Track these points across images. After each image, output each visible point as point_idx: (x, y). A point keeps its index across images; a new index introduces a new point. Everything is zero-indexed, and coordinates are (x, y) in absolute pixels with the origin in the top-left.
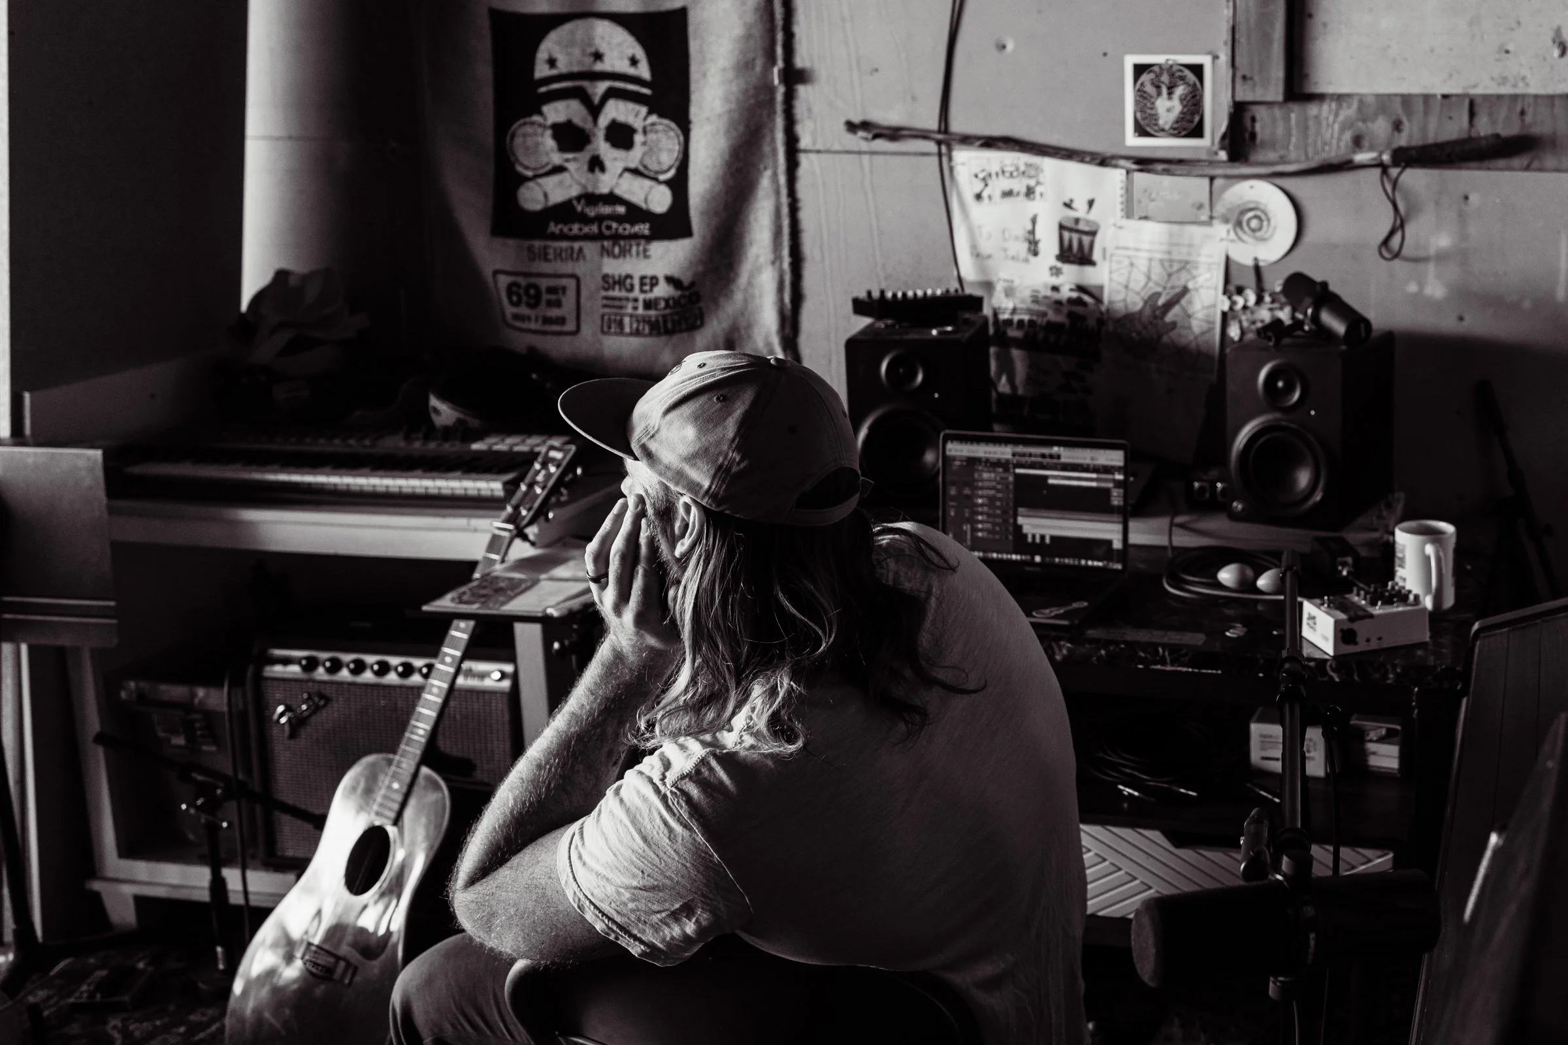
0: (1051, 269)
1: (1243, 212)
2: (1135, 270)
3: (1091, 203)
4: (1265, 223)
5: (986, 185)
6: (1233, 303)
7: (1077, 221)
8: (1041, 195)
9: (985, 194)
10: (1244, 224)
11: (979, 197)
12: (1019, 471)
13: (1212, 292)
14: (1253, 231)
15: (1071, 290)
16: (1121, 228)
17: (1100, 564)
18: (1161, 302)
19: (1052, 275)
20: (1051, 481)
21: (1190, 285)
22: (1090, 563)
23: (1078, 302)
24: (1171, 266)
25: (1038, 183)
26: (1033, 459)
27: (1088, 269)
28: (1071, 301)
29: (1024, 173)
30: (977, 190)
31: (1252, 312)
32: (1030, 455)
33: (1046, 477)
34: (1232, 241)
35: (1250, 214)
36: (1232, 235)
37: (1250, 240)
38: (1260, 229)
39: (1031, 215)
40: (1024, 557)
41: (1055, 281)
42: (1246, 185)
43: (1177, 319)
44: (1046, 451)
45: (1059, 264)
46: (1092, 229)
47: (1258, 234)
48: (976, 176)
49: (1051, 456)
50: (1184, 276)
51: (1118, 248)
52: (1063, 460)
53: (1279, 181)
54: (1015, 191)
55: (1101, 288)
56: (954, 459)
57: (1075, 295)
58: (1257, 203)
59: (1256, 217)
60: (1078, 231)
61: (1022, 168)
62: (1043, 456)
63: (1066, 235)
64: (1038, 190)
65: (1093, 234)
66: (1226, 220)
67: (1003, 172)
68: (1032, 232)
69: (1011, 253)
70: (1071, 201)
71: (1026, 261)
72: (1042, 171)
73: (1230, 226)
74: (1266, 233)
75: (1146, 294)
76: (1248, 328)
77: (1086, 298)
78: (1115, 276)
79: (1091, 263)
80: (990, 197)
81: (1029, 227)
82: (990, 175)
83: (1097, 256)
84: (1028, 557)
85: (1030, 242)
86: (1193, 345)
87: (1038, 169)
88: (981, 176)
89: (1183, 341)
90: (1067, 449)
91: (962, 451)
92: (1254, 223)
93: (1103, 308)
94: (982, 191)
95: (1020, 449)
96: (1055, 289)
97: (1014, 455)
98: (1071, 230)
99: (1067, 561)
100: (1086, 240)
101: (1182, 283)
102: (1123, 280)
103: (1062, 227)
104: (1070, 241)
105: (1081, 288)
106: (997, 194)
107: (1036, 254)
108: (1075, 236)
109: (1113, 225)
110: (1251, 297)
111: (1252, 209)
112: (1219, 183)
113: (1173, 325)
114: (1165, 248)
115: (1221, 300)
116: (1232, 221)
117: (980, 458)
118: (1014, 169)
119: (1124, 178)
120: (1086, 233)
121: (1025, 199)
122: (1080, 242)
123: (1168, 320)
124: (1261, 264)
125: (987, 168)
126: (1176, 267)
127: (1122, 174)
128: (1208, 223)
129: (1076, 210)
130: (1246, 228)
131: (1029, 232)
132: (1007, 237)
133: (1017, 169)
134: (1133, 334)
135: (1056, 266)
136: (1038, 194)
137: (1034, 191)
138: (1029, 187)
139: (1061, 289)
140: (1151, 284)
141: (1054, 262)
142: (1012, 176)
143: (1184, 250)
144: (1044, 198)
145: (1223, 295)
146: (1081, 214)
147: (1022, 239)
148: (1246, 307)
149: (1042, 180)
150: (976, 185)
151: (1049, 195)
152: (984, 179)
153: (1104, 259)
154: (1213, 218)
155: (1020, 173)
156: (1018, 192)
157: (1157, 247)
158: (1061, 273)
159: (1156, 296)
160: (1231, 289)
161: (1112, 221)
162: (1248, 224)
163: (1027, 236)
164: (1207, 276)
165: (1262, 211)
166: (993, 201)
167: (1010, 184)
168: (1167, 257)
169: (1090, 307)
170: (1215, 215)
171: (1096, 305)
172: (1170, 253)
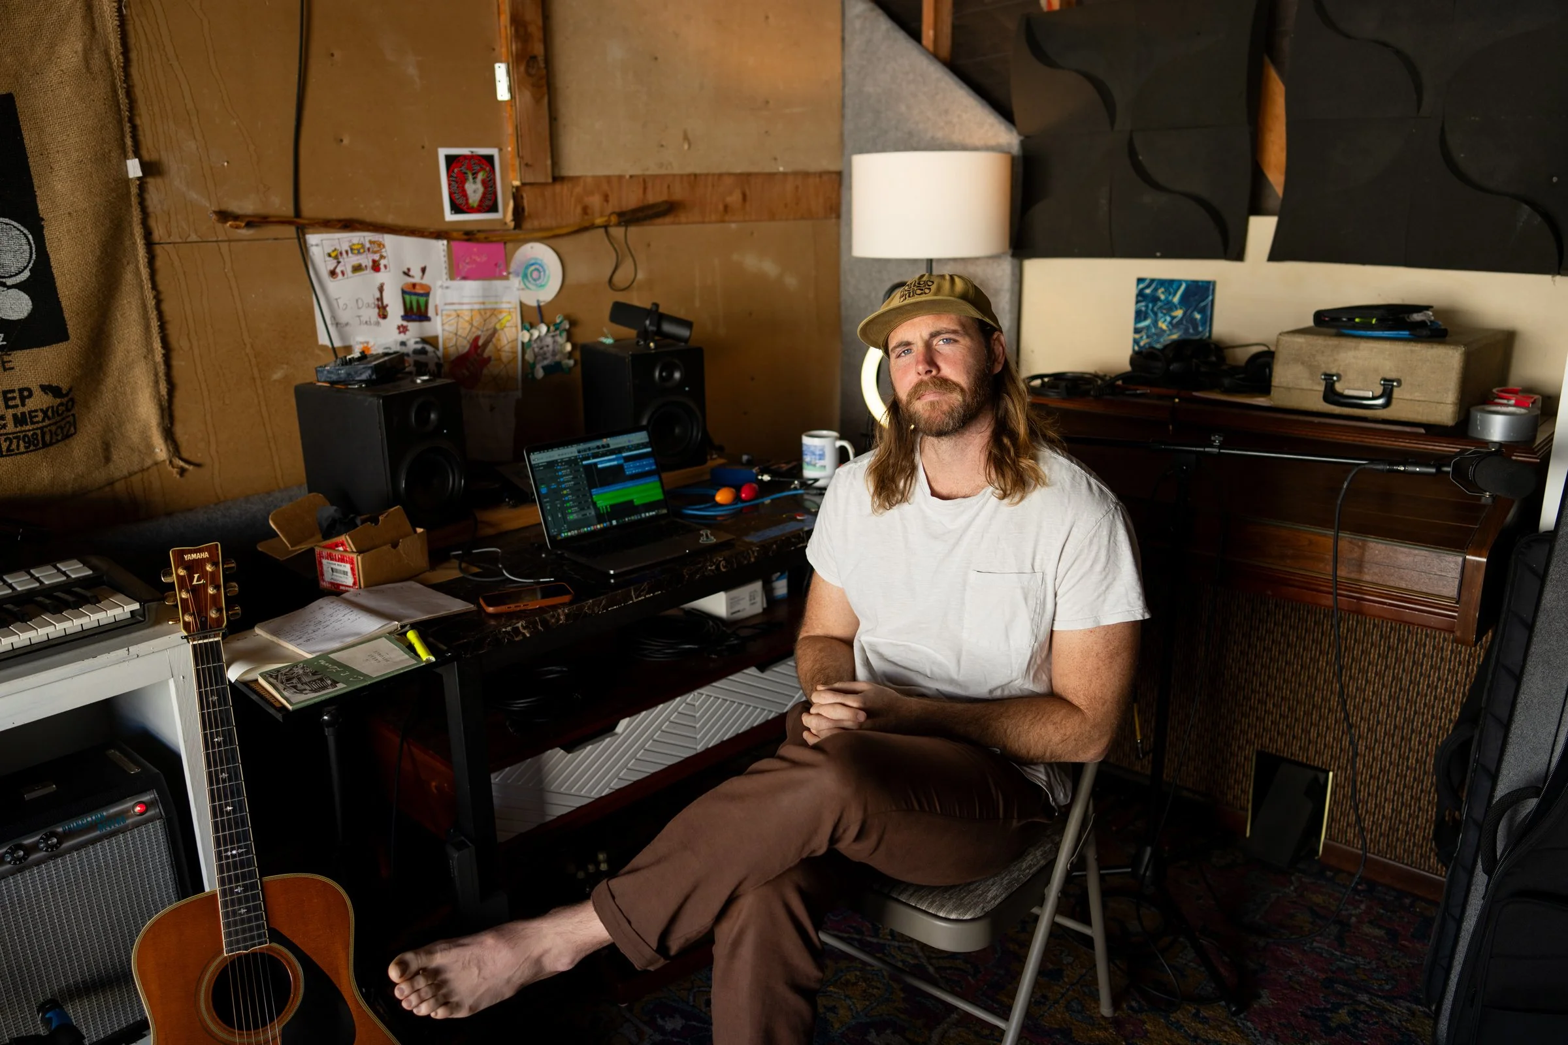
0: (399, 328)
1: (527, 268)
2: (461, 320)
3: (424, 270)
4: (542, 273)
5: (339, 262)
6: (531, 335)
7: (414, 285)
8: (385, 266)
9: (338, 270)
10: (529, 276)
11: (333, 273)
12: (585, 463)
13: (514, 329)
14: (535, 280)
15: (417, 343)
16: (447, 288)
17: (654, 513)
18: (480, 343)
19: (400, 333)
20: (599, 466)
21: (498, 327)
22: (647, 514)
23: (423, 352)
24: (485, 313)
25: (382, 257)
27: (426, 324)
28: (416, 352)
29: (369, 249)
30: (331, 267)
31: (541, 341)
32: (589, 449)
33: (596, 464)
34: (522, 289)
35: (533, 268)
36: (522, 286)
37: (533, 287)
38: (539, 278)
39: (378, 284)
40: (605, 525)
41: (402, 337)
42: (528, 246)
43: (491, 354)
44: (599, 443)
45: (405, 323)
46: (427, 292)
47: (538, 282)
48: (329, 255)
49: (603, 446)
50: (494, 320)
51: (446, 304)
52: (612, 447)
53: (553, 242)
54: (364, 265)
55: (437, 337)
56: (538, 466)
57: (419, 346)
58: (536, 259)
59: (537, 270)
60: (416, 294)
61: (368, 245)
62: (598, 447)
63: (407, 297)
64: (383, 262)
65: (427, 295)
66: (517, 275)
67: (352, 249)
68: (381, 299)
69: (364, 319)
70: (409, 270)
71: (378, 324)
72: (384, 246)
73: (520, 278)
74: (543, 280)
75: (471, 337)
76: (539, 353)
77: (429, 348)
78: (446, 327)
79: (427, 319)
80: (343, 273)
81: (378, 295)
82: (341, 254)
83: (431, 313)
84: (608, 523)
85: (379, 308)
86: (503, 373)
87: (381, 245)
88: (333, 254)
89: (497, 371)
90: (615, 438)
91: (542, 458)
92: (535, 275)
93: (440, 353)
94: (336, 268)
95: (582, 446)
96: (403, 344)
97: (579, 452)
98: (410, 294)
99: (633, 518)
100: (422, 300)
101: (492, 325)
102: (453, 329)
103: (404, 292)
104: (411, 303)
105: (424, 340)
106: (349, 269)
107: (384, 317)
108: (414, 298)
109: (441, 287)
110: (544, 329)
111: (533, 264)
112: (510, 246)
113: (489, 359)
114: (481, 300)
115: (520, 334)
116: (521, 274)
117: (557, 460)
118: (360, 246)
119: (445, 248)
120: (421, 295)
121: (372, 271)
122: (418, 303)
123: (486, 355)
124: (542, 304)
125: (338, 247)
126: (488, 314)
127: (443, 245)
128: (506, 278)
129: (413, 277)
130: (530, 279)
131: (378, 299)
132: (360, 305)
133: (363, 246)
134: (465, 371)
135: (402, 325)
136: (382, 267)
137: (379, 265)
138: (374, 261)
139: (408, 343)
140: (474, 329)
141: (400, 322)
142: (359, 253)
143: (493, 300)
144: (388, 269)
145: (522, 330)
146: (417, 280)
147: (373, 306)
148: (539, 337)
149: (384, 254)
150: (329, 263)
151: (391, 266)
152: (336, 257)
153: (437, 314)
154: (509, 273)
155: (366, 249)
156: (366, 266)
157: (476, 300)
158: (407, 330)
159: (477, 338)
160: (528, 326)
161: (439, 283)
162: (531, 276)
163: (376, 302)
164: (509, 318)
165: (540, 265)
166: (346, 276)
167: (358, 260)
168: (482, 307)
169: (431, 354)
170: (511, 270)
171: (434, 352)
172: (484, 303)
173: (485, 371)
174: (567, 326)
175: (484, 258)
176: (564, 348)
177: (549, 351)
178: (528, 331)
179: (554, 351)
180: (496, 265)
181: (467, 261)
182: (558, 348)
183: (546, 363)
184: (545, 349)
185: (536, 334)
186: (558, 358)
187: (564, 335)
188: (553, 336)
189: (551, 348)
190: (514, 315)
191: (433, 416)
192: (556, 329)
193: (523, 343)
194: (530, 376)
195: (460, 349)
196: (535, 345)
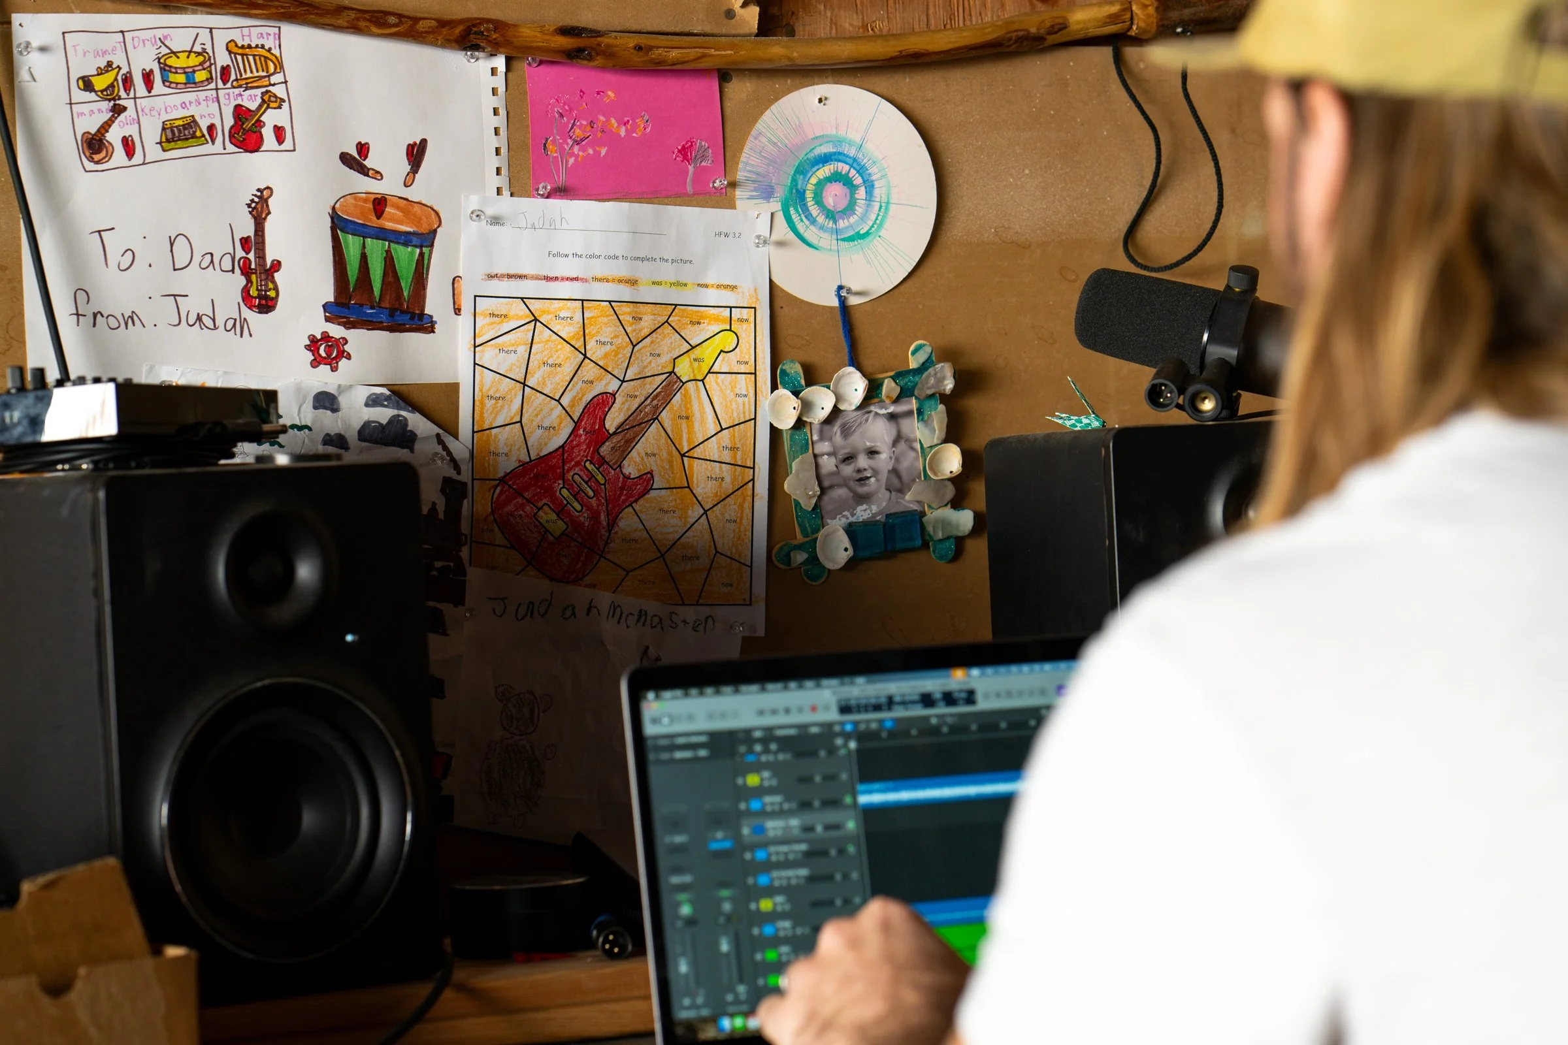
0: (313, 344)
1: (802, 170)
2: (543, 334)
3: (416, 154)
4: (861, 193)
5: (118, 110)
6: (807, 406)
7: (379, 204)
8: (279, 133)
9: (114, 136)
10: (809, 195)
11: (94, 145)
13: (743, 384)
14: (832, 215)
15: (373, 401)
16: (496, 221)
18: (613, 421)
19: (315, 363)
21: (684, 369)
23: (399, 435)
24: (637, 318)
25: (270, 101)
26: (899, 713)
27: (413, 340)
28: (371, 434)
29: (225, 71)
30: (91, 125)
31: (846, 432)
32: (890, 703)
34: (781, 244)
35: (824, 171)
36: (782, 230)
37: (825, 240)
38: (850, 209)
39: (248, 194)
41: (323, 379)
42: (809, 95)
43: (652, 464)
44: (932, 683)
45: (336, 331)
46: (424, 229)
47: (842, 224)
48: (87, 84)
49: (949, 698)
50: (669, 344)
51: (491, 277)
53: (908, 84)
54: (203, 124)
55: (452, 389)
56: (671, 743)
57: (383, 415)
58: (839, 141)
59: (836, 177)
60: (383, 234)
61: (223, 59)
62: (927, 700)
63: (352, 242)
64: (271, 118)
65: (426, 239)
66: (767, 193)
67: (165, 69)
68: (255, 242)
69: (194, 305)
70: (363, 149)
71: (239, 326)
72: (279, 66)
73: (775, 206)
74: (863, 218)
75: (578, 398)
76: (837, 473)
77: (417, 422)
78: (487, 356)
79: (425, 325)
80: (129, 146)
81: (248, 230)
82: (128, 81)
83: (436, 302)
85: (246, 271)
86: (698, 536)
87: (271, 62)
88: (100, 83)
89: (670, 526)
90: (990, 670)
91: (691, 718)
92: (834, 195)
93: (460, 448)
94: (105, 127)
95: (862, 688)
96: (326, 401)
97: (845, 709)
98: (362, 231)
100: (405, 256)
101: (661, 364)
102: (512, 363)
103: (338, 224)
104: (364, 258)
105: (400, 395)
106: (152, 133)
107: (266, 305)
108: (376, 249)
109: (477, 215)
110: (855, 385)
111: (825, 159)
112: (740, 90)
113: (646, 480)
114: (622, 269)
115: (766, 398)
116: (781, 192)
117: (748, 732)
118: (194, 61)
119: (499, 82)
120: (405, 239)
121: (231, 148)
122: (389, 261)
123: (631, 468)
124: (853, 301)
125: (119, 60)
126: (647, 324)
127: (494, 71)
128: (723, 198)
129: (378, 175)
130: (814, 210)
131: (245, 242)
132: (182, 259)
133: (206, 59)
134: (547, 516)
135: (326, 337)
136: (268, 133)
137: (259, 124)
138: (240, 113)
139: (343, 400)
140: (589, 371)
141: (319, 325)
142: (191, 82)
143: (668, 273)
144: (287, 144)
145: (774, 387)
146: (391, 185)
147: (227, 265)
148: (836, 411)
149: (279, 91)
150: (85, 108)
151: (301, 132)
152: (109, 95)
153: (457, 311)
154: (733, 185)
155: (216, 72)
156: (211, 128)
157: (599, 268)
158: (343, 354)
159: (601, 403)
160: (794, 369)
161: (473, 202)
162: (819, 201)
163: (240, 253)
164: (729, 341)
165: (854, 162)
166: (138, 158)
167: (184, 105)
168: (625, 293)
169: (426, 448)
170: (740, 175)
171: (440, 441)
172: (632, 282)
173: (627, 521)
174: (949, 385)
175: (643, 126)
176: (934, 464)
177: (876, 472)
178: (796, 394)
179: (895, 472)
180: (685, 153)
181: (578, 133)
182: (911, 462)
183: (863, 513)
184: (863, 462)
185: (823, 401)
186: (909, 500)
187: (938, 414)
188: (892, 417)
189: (884, 460)
190: (745, 331)
191: (306, 572)
192: (905, 393)
193: (775, 432)
194: (800, 557)
195: (535, 437)
196: (823, 447)
